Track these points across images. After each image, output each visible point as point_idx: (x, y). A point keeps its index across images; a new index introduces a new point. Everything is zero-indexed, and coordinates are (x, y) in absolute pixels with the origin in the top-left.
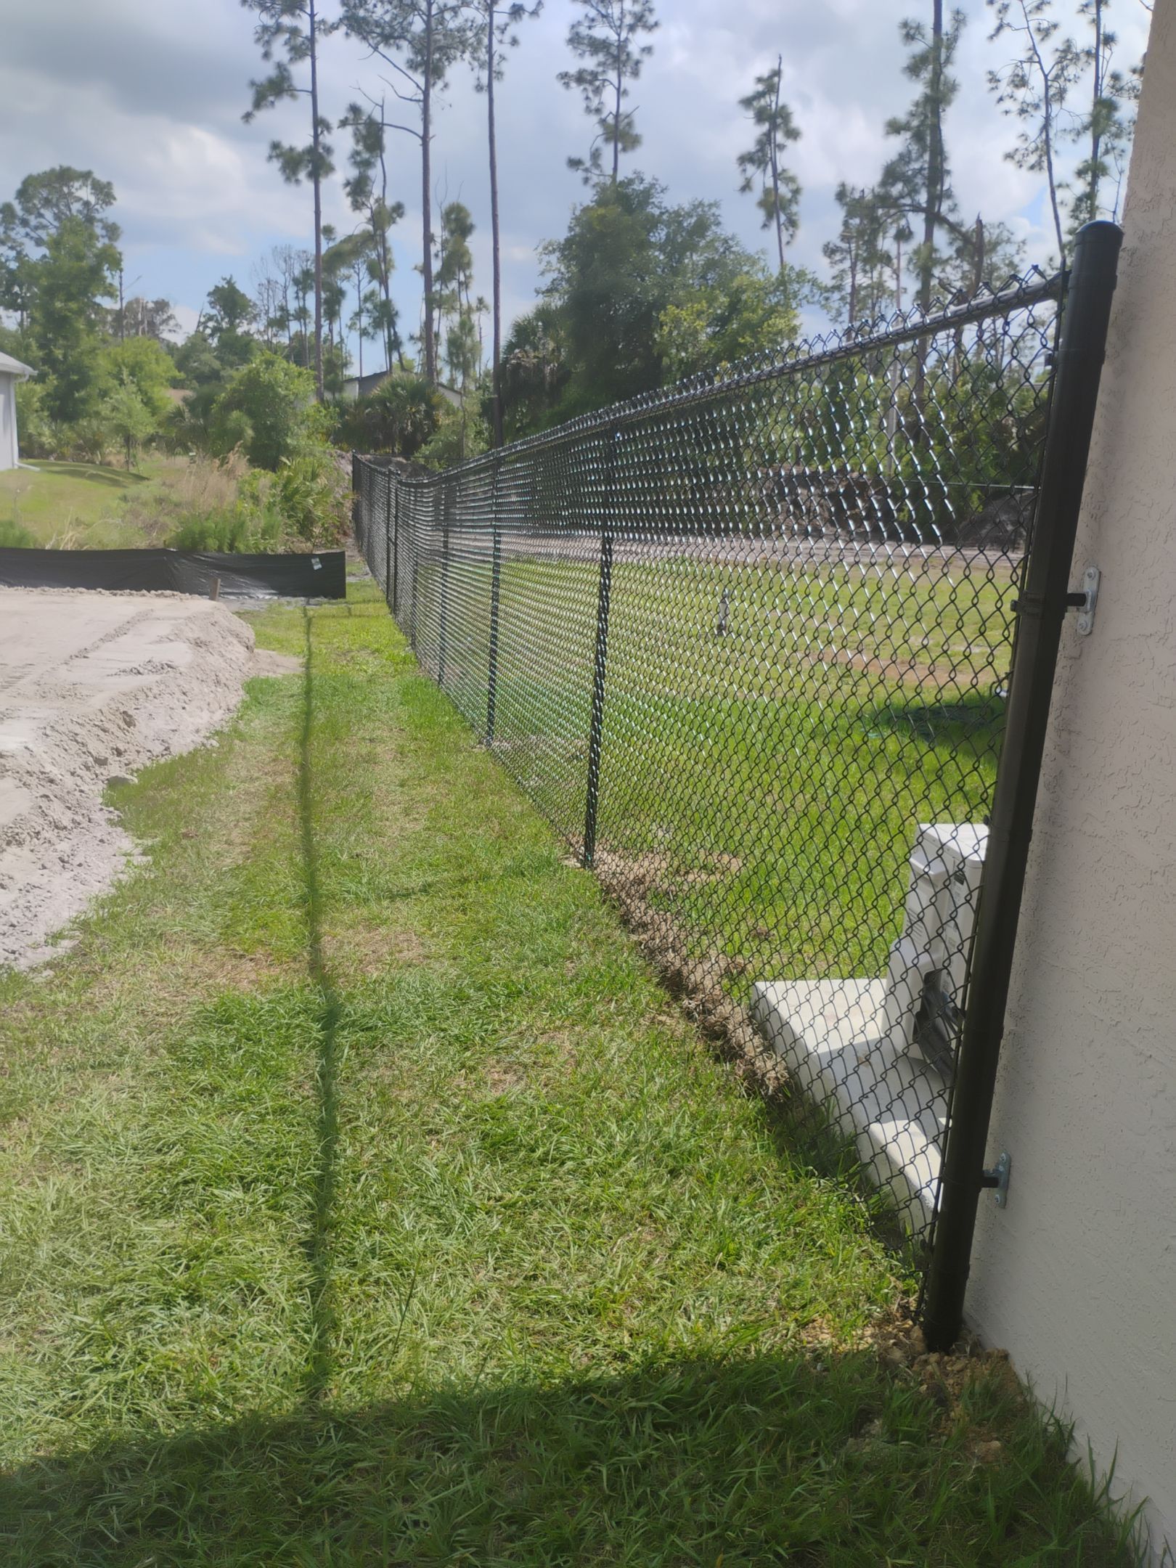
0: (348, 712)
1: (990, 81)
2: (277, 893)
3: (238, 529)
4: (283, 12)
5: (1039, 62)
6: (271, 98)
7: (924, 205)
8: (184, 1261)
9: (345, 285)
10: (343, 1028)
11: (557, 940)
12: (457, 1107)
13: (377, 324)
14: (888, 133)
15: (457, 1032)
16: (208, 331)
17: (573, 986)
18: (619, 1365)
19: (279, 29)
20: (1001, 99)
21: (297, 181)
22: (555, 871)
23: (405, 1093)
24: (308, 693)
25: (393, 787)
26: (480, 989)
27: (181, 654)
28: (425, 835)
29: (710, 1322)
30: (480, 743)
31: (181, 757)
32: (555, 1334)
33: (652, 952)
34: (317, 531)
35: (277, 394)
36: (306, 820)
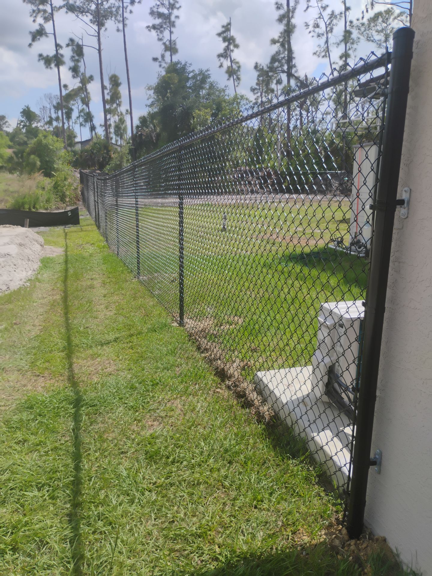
0: (82, 269)
1: (306, 26)
2: (54, 346)
3: (36, 200)
4: (40, 4)
5: (323, 18)
6: (38, 37)
7: (286, 70)
8: (10, 530)
9: (73, 107)
10: (82, 406)
11: (171, 358)
12: (134, 440)
13: (86, 121)
14: (271, 44)
15: (132, 404)
16: (21, 126)
17: (180, 379)
18: (215, 563)
19: (39, 11)
20: (310, 32)
21: (51, 68)
22: (169, 328)
23: (111, 435)
24: (66, 262)
25: (101, 298)
26: (140, 383)
27: (13, 249)
28: (114, 317)
29: (254, 537)
30: (135, 277)
31: (14, 291)
32: (185, 550)
33: (211, 361)
34: (67, 200)
35: (49, 148)
36: (66, 314)
